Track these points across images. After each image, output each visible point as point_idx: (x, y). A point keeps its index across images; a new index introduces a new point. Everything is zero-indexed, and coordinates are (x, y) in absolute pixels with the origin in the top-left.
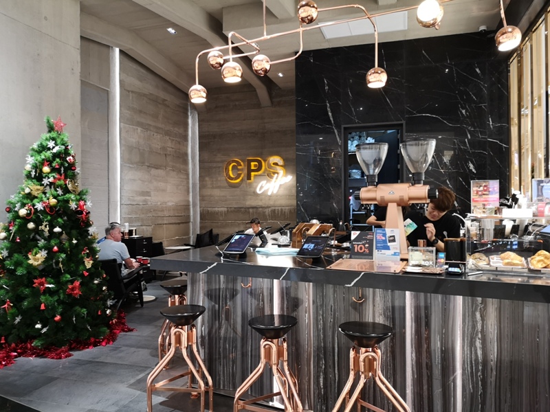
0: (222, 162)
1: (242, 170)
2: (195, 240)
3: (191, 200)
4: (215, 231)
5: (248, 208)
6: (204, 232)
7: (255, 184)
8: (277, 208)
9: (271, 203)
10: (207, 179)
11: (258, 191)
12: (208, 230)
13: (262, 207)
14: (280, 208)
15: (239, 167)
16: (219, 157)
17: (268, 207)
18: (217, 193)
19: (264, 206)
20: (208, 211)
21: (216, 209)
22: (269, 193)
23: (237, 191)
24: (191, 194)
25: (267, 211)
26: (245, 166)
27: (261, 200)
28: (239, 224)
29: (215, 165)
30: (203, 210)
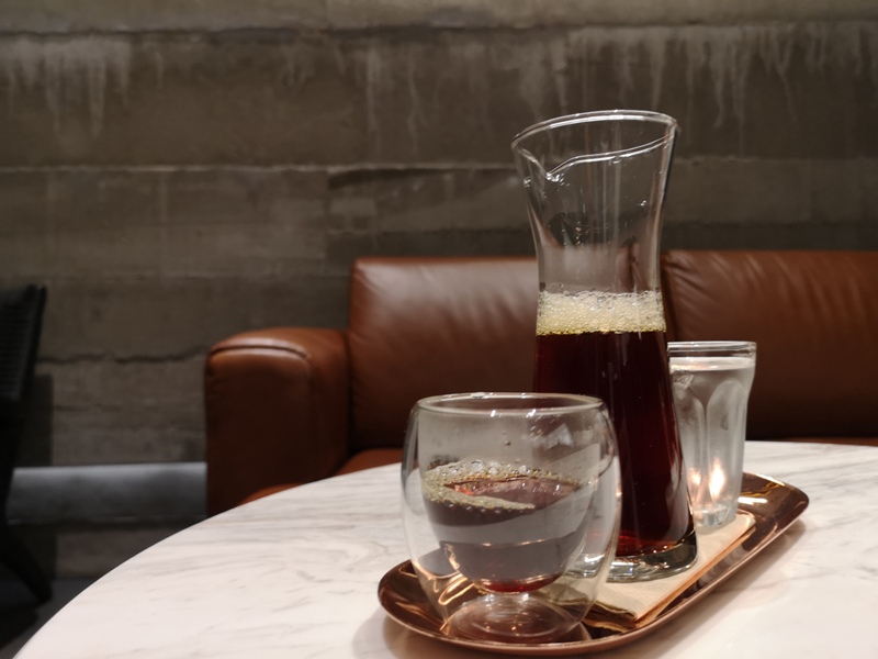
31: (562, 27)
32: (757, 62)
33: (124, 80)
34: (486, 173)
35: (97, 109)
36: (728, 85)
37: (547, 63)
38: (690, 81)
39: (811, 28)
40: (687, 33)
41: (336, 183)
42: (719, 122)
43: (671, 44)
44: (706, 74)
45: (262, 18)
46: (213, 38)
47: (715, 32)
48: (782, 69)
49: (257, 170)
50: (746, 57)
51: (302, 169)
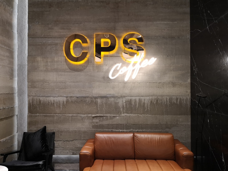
0: (61, 37)
1: (88, 48)
2: (21, 139)
3: (16, 86)
4: (50, 128)
5: (96, 98)
6: (34, 129)
7: (105, 68)
8: (133, 98)
9: (127, 91)
10: (39, 59)
11: (110, 77)
12: (40, 127)
13: (114, 97)
14: (137, 98)
15: (84, 45)
16: (57, 31)
17: (122, 97)
18: (52, 77)
19: (116, 95)
20: (40, 101)
21: (52, 99)
22: (126, 79)
23: (81, 76)
24: (16, 79)
25: (121, 102)
26: (92, 43)
27: (113, 88)
28: (83, 119)
29: (50, 41)
30: (33, 100)
31: (124, 97)
32: (151, 102)
33: (65, 103)
34: (114, 116)
35: (61, 107)
36: (147, 105)
37: (122, 101)
38: (142, 104)
39: (159, 97)
40: (142, 98)
41: (93, 117)
42: (146, 110)
43: (139, 99)
44: (144, 103)
45: (84, 95)
46: (77, 97)
47: (146, 98)
48: (155, 103)
49: (83, 115)
50: (150, 101)
51: (89, 115)
